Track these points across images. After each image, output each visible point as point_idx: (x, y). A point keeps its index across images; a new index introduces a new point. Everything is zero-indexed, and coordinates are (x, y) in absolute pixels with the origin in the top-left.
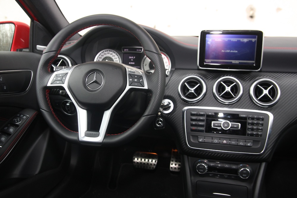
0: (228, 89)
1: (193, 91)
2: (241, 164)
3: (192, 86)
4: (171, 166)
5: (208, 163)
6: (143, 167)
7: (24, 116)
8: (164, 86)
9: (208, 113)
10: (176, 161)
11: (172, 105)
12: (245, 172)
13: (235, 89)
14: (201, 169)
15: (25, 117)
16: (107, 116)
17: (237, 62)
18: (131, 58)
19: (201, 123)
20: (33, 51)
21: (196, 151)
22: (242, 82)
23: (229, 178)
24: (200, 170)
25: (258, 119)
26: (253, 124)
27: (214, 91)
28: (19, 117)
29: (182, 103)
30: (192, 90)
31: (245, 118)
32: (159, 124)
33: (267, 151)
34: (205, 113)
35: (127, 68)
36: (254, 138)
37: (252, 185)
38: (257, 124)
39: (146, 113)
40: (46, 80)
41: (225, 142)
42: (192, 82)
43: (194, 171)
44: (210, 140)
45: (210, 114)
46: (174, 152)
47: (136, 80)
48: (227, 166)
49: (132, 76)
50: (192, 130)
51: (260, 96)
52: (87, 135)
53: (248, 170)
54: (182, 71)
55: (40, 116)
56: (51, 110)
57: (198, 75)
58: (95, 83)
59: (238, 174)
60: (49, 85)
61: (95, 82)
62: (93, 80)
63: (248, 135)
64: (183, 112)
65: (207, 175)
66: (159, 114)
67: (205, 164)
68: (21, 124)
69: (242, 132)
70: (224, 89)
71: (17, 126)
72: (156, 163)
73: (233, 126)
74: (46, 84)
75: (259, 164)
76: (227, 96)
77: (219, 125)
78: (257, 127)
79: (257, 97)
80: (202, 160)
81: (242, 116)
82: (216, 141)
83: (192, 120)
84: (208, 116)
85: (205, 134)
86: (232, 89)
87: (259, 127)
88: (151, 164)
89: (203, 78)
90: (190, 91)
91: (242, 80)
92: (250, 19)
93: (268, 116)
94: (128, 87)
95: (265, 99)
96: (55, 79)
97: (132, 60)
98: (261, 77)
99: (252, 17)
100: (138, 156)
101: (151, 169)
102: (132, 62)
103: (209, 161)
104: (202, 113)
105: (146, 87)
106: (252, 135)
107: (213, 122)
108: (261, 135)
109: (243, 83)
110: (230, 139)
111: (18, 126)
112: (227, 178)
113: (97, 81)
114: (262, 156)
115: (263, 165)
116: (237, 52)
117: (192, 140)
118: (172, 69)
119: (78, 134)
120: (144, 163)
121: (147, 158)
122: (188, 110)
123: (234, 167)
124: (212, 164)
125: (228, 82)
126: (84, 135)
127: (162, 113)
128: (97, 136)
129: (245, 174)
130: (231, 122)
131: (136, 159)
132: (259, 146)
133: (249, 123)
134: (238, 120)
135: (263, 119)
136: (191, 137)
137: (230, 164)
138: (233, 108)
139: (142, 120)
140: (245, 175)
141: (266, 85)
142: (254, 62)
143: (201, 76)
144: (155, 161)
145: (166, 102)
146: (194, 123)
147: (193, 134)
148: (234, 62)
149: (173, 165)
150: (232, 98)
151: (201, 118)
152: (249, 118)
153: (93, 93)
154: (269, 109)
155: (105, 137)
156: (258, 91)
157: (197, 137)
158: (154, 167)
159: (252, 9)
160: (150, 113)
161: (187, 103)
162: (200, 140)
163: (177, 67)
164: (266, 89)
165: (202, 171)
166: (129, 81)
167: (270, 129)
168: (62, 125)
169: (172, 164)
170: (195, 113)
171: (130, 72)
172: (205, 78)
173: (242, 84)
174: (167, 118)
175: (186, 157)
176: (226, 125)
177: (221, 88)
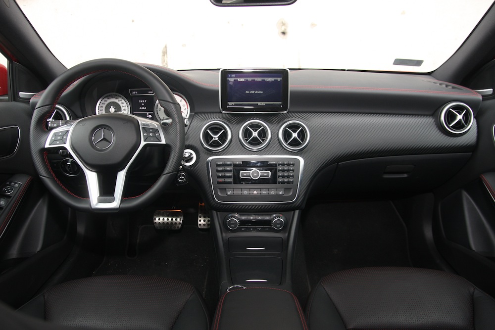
0: (255, 134)
1: (217, 139)
2: (274, 214)
3: (216, 133)
4: (199, 223)
5: (239, 217)
6: (167, 228)
7: (15, 183)
8: (184, 135)
9: (235, 163)
10: (204, 217)
11: (194, 155)
12: (278, 222)
13: (263, 134)
14: (233, 224)
15: (17, 185)
16: (121, 177)
17: (263, 103)
18: (141, 102)
19: (228, 174)
20: (15, 100)
21: (225, 206)
22: (270, 125)
23: (263, 230)
24: (231, 226)
25: (289, 165)
26: (283, 171)
27: (240, 136)
28: (9, 185)
29: (205, 153)
30: (216, 137)
31: (276, 165)
32: (182, 179)
33: (299, 198)
34: (232, 163)
35: (140, 120)
36: (286, 185)
37: (287, 235)
38: (288, 171)
39: (167, 171)
40: (43, 140)
41: (255, 192)
42: (215, 129)
43: (225, 226)
44: (239, 192)
45: (237, 163)
46: (201, 206)
47: (151, 134)
48: (260, 218)
49: (146, 130)
50: (219, 183)
51: (289, 139)
52: (100, 201)
53: (282, 220)
54: (203, 116)
55: (36, 181)
56: (52, 175)
57: (221, 120)
58: (103, 141)
59: (271, 225)
60: (47, 146)
61: (104, 139)
62: (101, 137)
63: (279, 184)
64: (208, 163)
65: (239, 230)
66: (181, 167)
67: (236, 218)
68: (14, 195)
69: (273, 180)
70: (251, 134)
71: (9, 197)
72: (181, 222)
73: (262, 174)
74: (43, 145)
75: (293, 212)
76: (255, 142)
77: (248, 174)
78: (288, 174)
79: (286, 141)
80: (233, 214)
81: (271, 163)
82: (246, 192)
83: (219, 171)
84: (236, 165)
85: (233, 185)
86: (259, 134)
87: (290, 174)
88: (176, 223)
89: (227, 123)
90: (214, 139)
91: (269, 122)
92: (282, 36)
93: (298, 161)
94: (143, 143)
95: (295, 143)
96: (53, 138)
97: (143, 104)
98: (289, 119)
99: (284, 33)
100: (159, 215)
101: (177, 228)
102: (143, 106)
103: (241, 215)
104: (229, 163)
105: (163, 142)
106: (283, 183)
107: (241, 172)
108: (292, 182)
109: (272, 127)
110: (261, 189)
111: (11, 197)
112: (260, 231)
113: (106, 138)
114: (295, 204)
115: (297, 212)
116: (262, 92)
117: (220, 194)
118: (192, 114)
119: (90, 200)
120: (168, 223)
121: (170, 217)
122: (212, 160)
123: (267, 218)
124: (243, 218)
125: (255, 127)
126: (97, 202)
127: (184, 166)
128: (113, 201)
129: (278, 224)
130: (260, 170)
131: (157, 219)
132: (291, 194)
133: (279, 170)
134: (268, 168)
135: (293, 165)
136: (218, 190)
137: (263, 215)
138: (261, 155)
139: (162, 179)
140: (279, 226)
141: (294, 127)
142: (280, 103)
143: (225, 120)
144: (180, 220)
145: (188, 152)
146: (220, 175)
147: (221, 187)
148: (259, 103)
149: (202, 221)
150: (259, 143)
151: (228, 168)
152: (279, 165)
153: (103, 152)
154: (299, 153)
155: (122, 201)
156: (287, 135)
157: (224, 190)
158: (180, 226)
159: (284, 24)
160: (171, 171)
161: (211, 153)
162: (229, 193)
163: (197, 110)
164: (295, 132)
165: (233, 226)
166: (144, 136)
167: (301, 174)
168: (69, 192)
169: (200, 221)
170: (221, 163)
171: (143, 125)
172: (229, 122)
173: (269, 127)
174: (189, 171)
175: (214, 212)
176: (255, 174)
177: (247, 133)
